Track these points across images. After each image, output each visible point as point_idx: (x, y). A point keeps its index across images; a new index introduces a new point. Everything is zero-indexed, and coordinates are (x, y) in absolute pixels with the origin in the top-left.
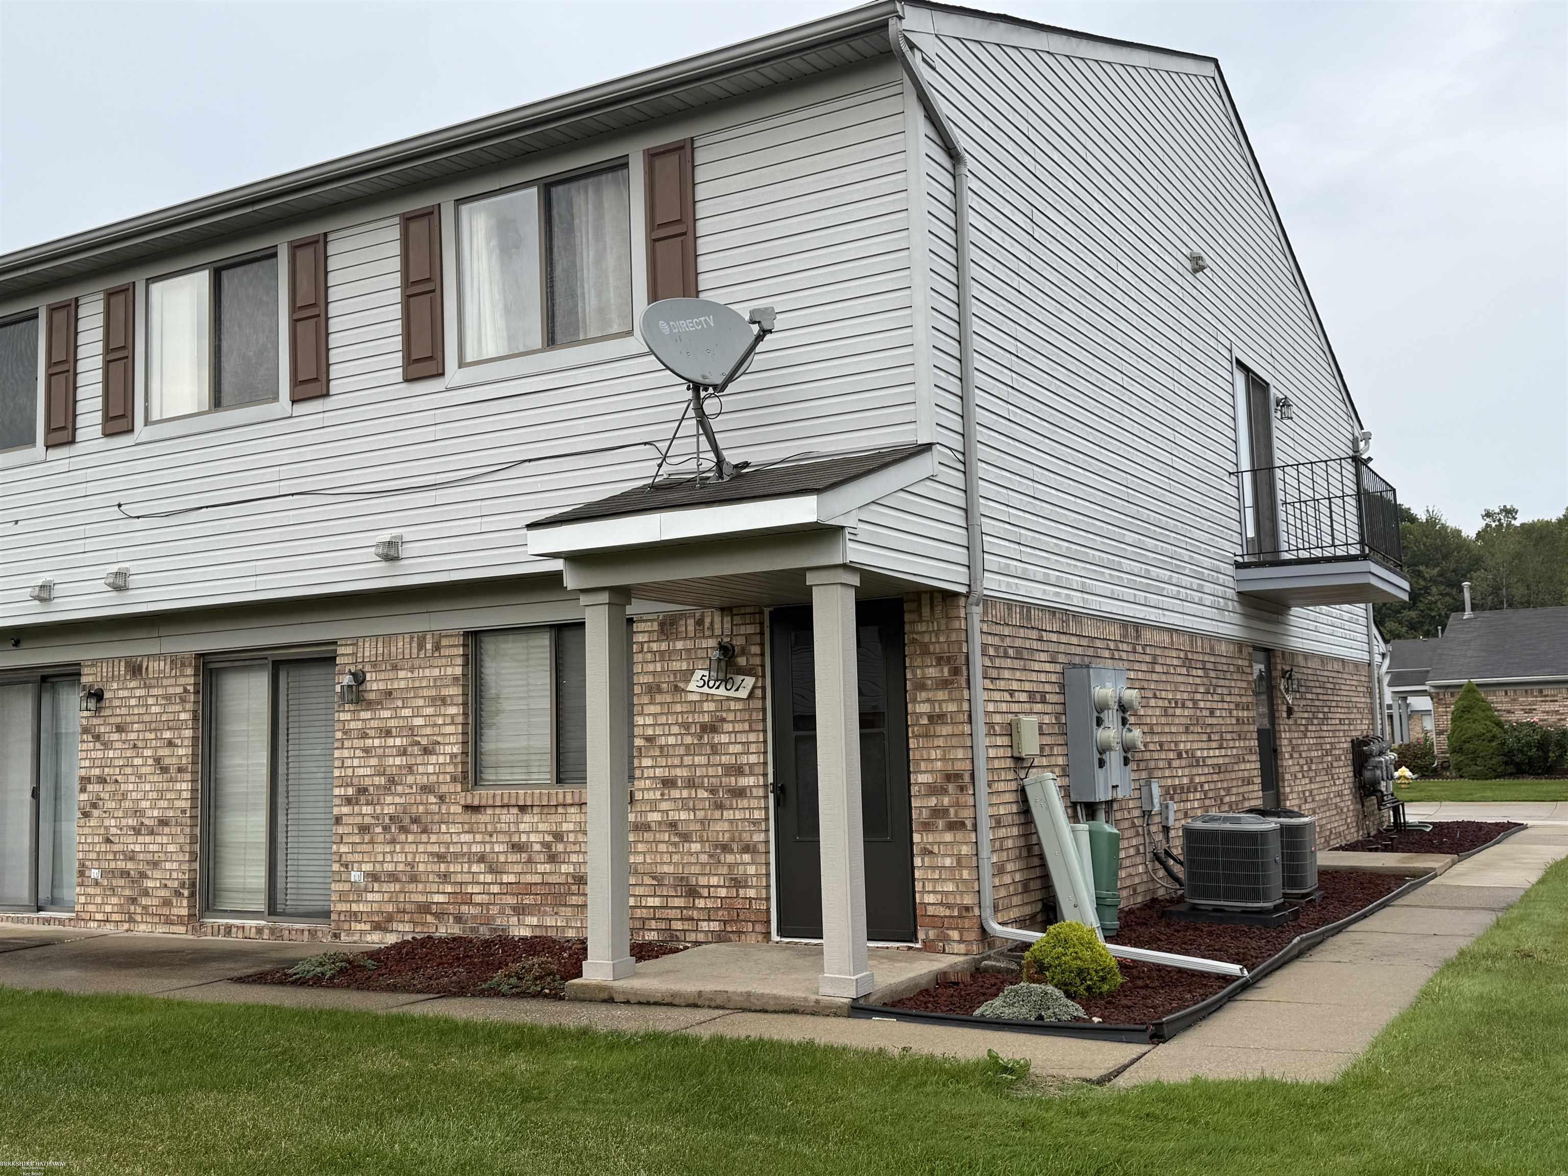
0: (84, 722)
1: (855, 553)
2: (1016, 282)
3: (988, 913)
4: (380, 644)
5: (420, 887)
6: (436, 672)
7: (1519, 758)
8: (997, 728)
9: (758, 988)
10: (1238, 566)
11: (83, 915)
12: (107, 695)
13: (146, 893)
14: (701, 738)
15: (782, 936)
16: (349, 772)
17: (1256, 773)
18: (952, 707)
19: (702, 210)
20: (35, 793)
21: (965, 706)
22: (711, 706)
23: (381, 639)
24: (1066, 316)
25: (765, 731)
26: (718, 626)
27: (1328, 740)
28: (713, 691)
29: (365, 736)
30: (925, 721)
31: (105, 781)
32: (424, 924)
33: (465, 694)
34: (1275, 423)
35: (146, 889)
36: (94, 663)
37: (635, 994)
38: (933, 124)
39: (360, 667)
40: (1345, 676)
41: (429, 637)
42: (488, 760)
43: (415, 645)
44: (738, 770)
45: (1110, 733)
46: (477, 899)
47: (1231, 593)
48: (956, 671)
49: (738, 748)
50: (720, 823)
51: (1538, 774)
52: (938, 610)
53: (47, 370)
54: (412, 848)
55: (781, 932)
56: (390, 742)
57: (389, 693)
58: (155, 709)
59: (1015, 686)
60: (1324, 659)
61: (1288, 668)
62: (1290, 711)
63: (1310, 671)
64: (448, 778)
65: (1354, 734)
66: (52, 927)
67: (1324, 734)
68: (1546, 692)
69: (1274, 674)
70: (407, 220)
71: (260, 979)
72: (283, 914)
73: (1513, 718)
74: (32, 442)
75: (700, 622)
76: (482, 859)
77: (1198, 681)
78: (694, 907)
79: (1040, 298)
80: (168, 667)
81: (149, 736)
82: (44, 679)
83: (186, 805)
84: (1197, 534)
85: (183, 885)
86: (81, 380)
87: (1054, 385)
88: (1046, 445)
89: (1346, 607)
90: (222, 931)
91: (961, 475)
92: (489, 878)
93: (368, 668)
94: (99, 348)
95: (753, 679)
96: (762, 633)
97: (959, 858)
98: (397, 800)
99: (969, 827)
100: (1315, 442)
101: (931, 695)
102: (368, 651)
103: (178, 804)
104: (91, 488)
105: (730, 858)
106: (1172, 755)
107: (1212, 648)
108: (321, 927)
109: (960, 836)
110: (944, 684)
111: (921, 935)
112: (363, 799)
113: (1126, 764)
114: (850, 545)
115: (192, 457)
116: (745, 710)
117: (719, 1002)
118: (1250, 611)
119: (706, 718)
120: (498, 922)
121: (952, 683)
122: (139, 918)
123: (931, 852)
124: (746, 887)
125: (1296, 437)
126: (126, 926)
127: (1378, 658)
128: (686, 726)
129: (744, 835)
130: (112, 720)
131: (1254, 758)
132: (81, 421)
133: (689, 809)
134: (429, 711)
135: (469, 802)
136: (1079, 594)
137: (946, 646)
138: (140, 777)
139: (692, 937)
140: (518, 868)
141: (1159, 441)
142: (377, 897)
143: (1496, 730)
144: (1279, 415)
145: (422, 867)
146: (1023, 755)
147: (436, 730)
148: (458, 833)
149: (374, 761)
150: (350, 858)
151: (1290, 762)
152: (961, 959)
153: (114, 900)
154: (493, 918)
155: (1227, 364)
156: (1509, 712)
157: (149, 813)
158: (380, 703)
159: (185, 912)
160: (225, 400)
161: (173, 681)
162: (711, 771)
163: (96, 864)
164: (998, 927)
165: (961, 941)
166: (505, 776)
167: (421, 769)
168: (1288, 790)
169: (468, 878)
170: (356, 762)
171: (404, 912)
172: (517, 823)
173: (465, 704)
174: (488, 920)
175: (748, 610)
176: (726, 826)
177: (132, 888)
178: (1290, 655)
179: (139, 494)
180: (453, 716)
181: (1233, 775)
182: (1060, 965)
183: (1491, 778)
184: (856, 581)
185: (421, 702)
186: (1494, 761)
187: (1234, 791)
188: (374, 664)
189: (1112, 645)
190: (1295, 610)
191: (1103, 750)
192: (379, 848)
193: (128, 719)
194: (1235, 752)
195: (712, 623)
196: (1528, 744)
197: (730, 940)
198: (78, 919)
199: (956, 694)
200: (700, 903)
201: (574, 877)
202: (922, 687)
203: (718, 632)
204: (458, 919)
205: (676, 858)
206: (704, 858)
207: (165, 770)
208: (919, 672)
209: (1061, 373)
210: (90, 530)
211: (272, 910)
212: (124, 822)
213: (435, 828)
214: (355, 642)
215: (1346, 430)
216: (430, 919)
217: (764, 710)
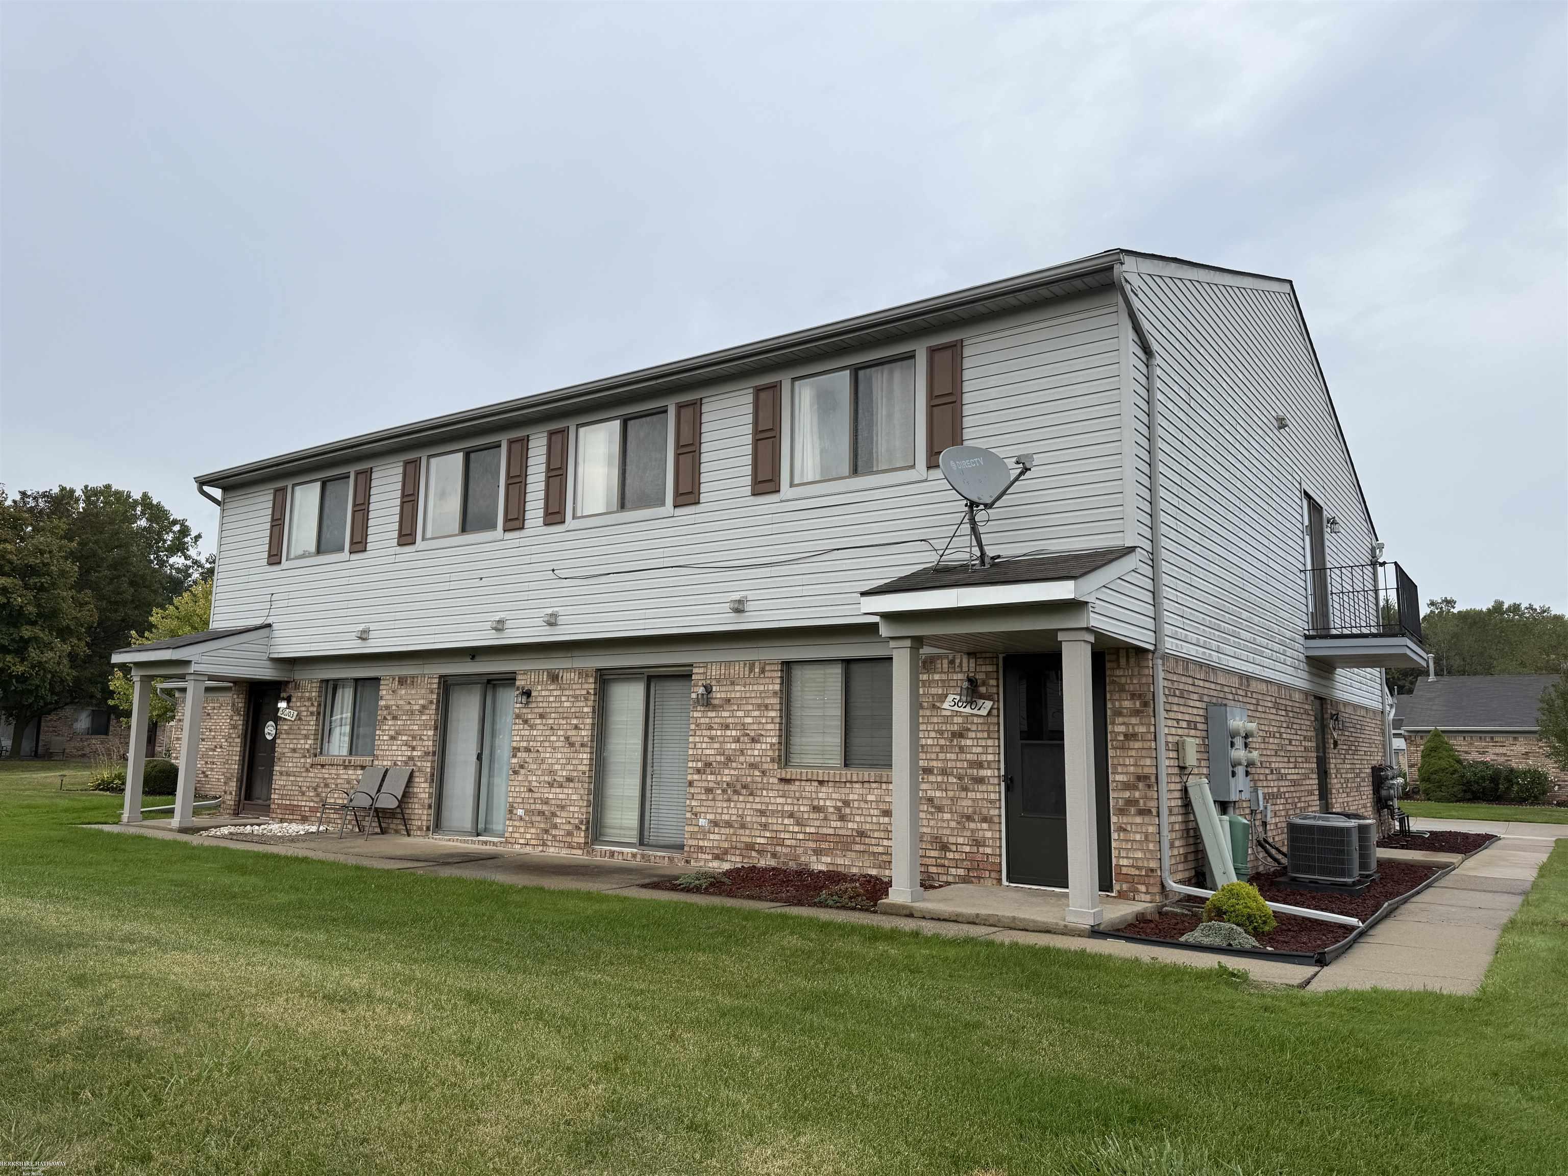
0: (517, 711)
1: (1095, 621)
2: (1180, 436)
3: (1166, 874)
4: (723, 668)
5: (747, 832)
6: (762, 688)
7: (1475, 787)
8: (1170, 745)
9: (1021, 915)
10: (1307, 637)
11: (511, 840)
12: (533, 694)
13: (555, 827)
14: (952, 741)
15: (1010, 882)
16: (700, 752)
17: (1315, 787)
18: (1142, 729)
19: (967, 387)
20: (479, 757)
21: (1152, 729)
22: (960, 720)
23: (723, 664)
24: (1209, 460)
25: (999, 739)
26: (965, 665)
27: (1358, 766)
28: (961, 709)
29: (711, 728)
30: (1121, 738)
31: (530, 751)
32: (750, 857)
33: (781, 704)
34: (1327, 536)
35: (556, 824)
36: (525, 672)
37: (929, 912)
38: (1136, 332)
39: (709, 682)
40: (1368, 720)
41: (757, 664)
42: (795, 749)
43: (747, 669)
44: (980, 765)
45: (1239, 753)
46: (788, 842)
47: (1302, 657)
48: (1145, 704)
49: (979, 750)
50: (965, 801)
51: (1491, 801)
52: (1132, 661)
53: (506, 482)
54: (743, 805)
55: (1009, 879)
56: (728, 733)
57: (728, 701)
58: (566, 704)
59: (1180, 716)
60: (1356, 707)
61: (1334, 712)
62: (1336, 744)
63: (1347, 716)
64: (769, 759)
65: (1373, 762)
66: (488, 847)
67: (1356, 762)
68: (1496, 739)
69: (1326, 716)
70: (758, 391)
71: (655, 886)
72: (648, 845)
73: (1469, 757)
74: (493, 527)
75: (952, 662)
76: (791, 815)
77: (1282, 719)
78: (945, 858)
79: (1194, 448)
80: (577, 677)
81: (561, 721)
82: (489, 681)
83: (586, 768)
84: (1282, 614)
85: (581, 823)
86: (529, 488)
87: (1201, 507)
88: (1197, 549)
89: (1369, 670)
90: (608, 855)
91: (1150, 568)
92: (796, 829)
93: (714, 683)
94: (543, 468)
95: (991, 703)
96: (997, 672)
97: (1147, 835)
98: (732, 772)
99: (1154, 811)
100: (1349, 549)
101: (1126, 720)
102: (714, 672)
103: (580, 768)
104: (534, 558)
105: (972, 825)
106: (1267, 771)
107: (1290, 696)
108: (677, 855)
109: (1147, 819)
110: (1136, 713)
111: (1116, 887)
112: (708, 771)
113: (1247, 776)
114: (1092, 615)
115: (604, 541)
116: (984, 723)
117: (991, 922)
118: (1314, 670)
119: (956, 728)
120: (803, 859)
121: (1143, 712)
122: (549, 843)
123: (1125, 830)
124: (984, 846)
125: (1338, 546)
126: (540, 848)
127: (1388, 708)
128: (941, 732)
129: (983, 810)
130: (536, 710)
131: (1315, 776)
132: (528, 515)
133: (942, 790)
134: (756, 713)
135: (783, 776)
136: (1216, 654)
137: (1138, 686)
138: (554, 749)
139: (944, 878)
140: (817, 823)
141: (1260, 547)
142: (717, 837)
143: (1457, 766)
144: (1329, 530)
145: (749, 819)
146: (1187, 765)
147: (761, 727)
148: (775, 797)
149: (716, 746)
150: (698, 809)
151: (1335, 781)
152: (1150, 905)
153: (533, 831)
154: (799, 856)
155: (1298, 493)
156: (1466, 752)
157: (560, 773)
158: (721, 706)
159: (582, 840)
160: (628, 504)
161: (579, 686)
162: (959, 765)
163: (521, 806)
164: (1174, 885)
165: (1147, 893)
166: (808, 760)
167: (749, 752)
168: (1334, 801)
169: (781, 828)
170: (704, 746)
171: (736, 848)
172: (817, 792)
173: (781, 710)
174: (796, 858)
175: (988, 655)
176: (970, 803)
177: (546, 823)
178: (1336, 703)
179: (568, 563)
180: (773, 718)
181: (1303, 788)
182: (1234, 911)
183: (1452, 802)
184: (1091, 639)
185: (750, 707)
186: (1455, 789)
187: (1303, 799)
188: (718, 681)
189: (1234, 691)
190: (1339, 671)
191: (1235, 765)
192: (719, 804)
193: (548, 710)
194: (1303, 771)
195: (961, 663)
196: (1483, 778)
197: (972, 882)
198: (507, 842)
199: (1145, 720)
200: (950, 855)
201: (857, 832)
202: (1118, 713)
203: (965, 669)
204: (774, 855)
205: (932, 823)
206: (953, 824)
207: (572, 745)
208: (1117, 703)
209: (1205, 499)
210: (533, 586)
211: (642, 843)
212: (542, 778)
213: (759, 793)
214: (705, 665)
215: (1367, 542)
216: (754, 854)
217: (998, 724)
